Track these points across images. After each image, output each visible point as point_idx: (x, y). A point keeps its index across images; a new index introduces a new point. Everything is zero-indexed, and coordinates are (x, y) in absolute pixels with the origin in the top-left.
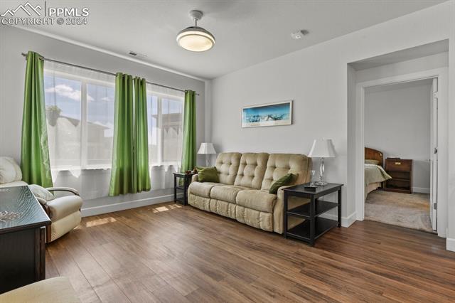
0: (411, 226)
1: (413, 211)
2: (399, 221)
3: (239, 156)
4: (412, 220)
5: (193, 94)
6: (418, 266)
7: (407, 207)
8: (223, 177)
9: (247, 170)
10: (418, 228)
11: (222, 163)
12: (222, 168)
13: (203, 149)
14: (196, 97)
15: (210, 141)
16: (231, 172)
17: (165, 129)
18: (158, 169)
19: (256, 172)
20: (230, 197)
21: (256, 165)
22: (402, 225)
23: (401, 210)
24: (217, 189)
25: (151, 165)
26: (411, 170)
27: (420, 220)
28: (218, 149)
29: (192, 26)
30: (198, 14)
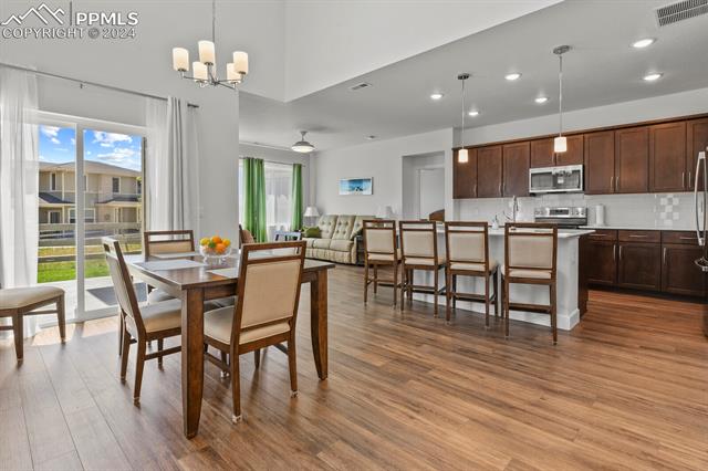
3: (336, 218)
5: (300, 167)
8: (323, 234)
9: (341, 229)
11: (323, 223)
12: (324, 228)
13: (308, 213)
14: (303, 168)
15: (315, 205)
16: (330, 231)
17: (278, 194)
18: (273, 228)
19: (347, 229)
20: (326, 246)
21: (347, 224)
24: (317, 242)
25: (268, 225)
28: (321, 212)
29: (300, 140)
30: (304, 133)
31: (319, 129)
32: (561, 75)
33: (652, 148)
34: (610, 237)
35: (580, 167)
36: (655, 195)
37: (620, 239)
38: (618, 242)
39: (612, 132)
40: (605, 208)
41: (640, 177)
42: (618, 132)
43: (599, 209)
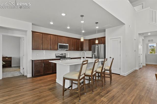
0: (17, 75)
1: (16, 72)
2: (13, 75)
4: (17, 74)
6: (24, 82)
7: (13, 71)
10: (19, 75)
22: (15, 76)
23: (12, 72)
26: (11, 60)
27: (18, 73)
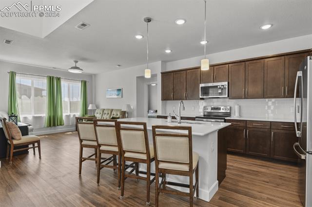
3: (104, 110)
5: (85, 82)
11: (97, 113)
12: (97, 116)
13: (90, 107)
14: (87, 83)
15: (94, 103)
16: (100, 117)
18: (68, 117)
21: (108, 113)
25: (64, 115)
28: (97, 107)
29: (74, 66)
30: (76, 62)
31: (84, 59)
32: (205, 23)
33: (266, 72)
34: (242, 124)
35: (226, 83)
36: (267, 100)
37: (248, 126)
38: (246, 128)
39: (243, 63)
40: (240, 107)
41: (259, 89)
42: (247, 63)
43: (236, 108)
